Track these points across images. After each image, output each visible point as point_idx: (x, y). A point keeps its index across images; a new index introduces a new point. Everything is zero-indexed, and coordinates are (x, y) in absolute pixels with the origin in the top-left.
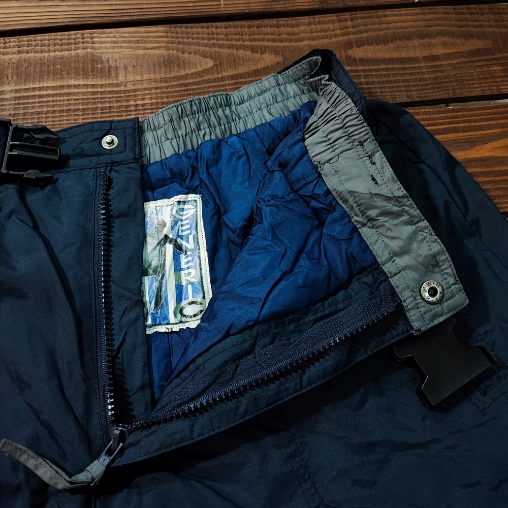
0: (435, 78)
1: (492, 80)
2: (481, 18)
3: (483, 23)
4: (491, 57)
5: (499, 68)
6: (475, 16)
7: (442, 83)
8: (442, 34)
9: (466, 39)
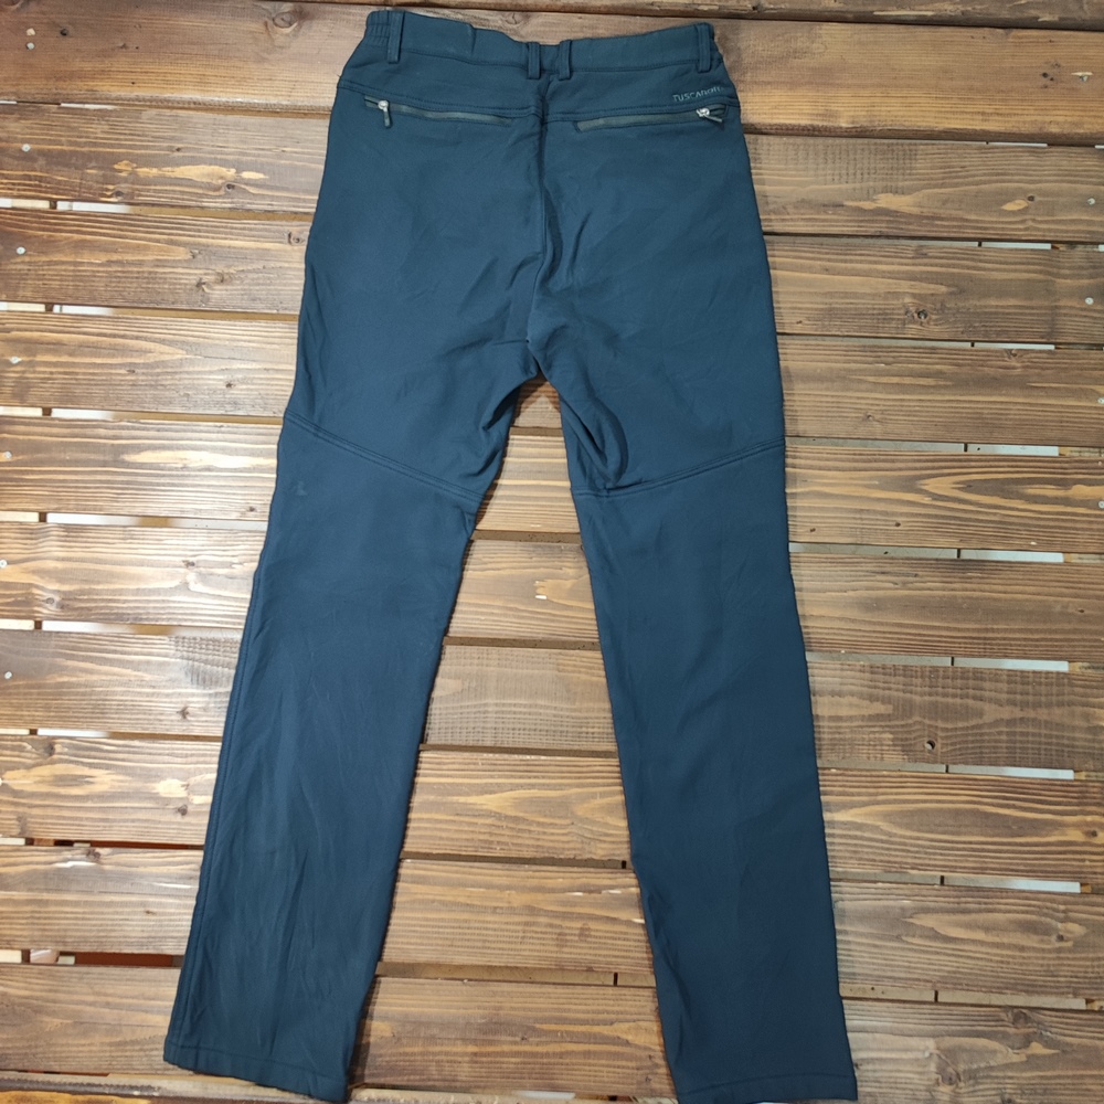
0: (831, 740)
1: (878, 748)
2: (893, 679)
3: (892, 686)
4: (888, 723)
5: (891, 736)
6: (887, 678)
7: (836, 745)
8: (852, 694)
9: (871, 701)
